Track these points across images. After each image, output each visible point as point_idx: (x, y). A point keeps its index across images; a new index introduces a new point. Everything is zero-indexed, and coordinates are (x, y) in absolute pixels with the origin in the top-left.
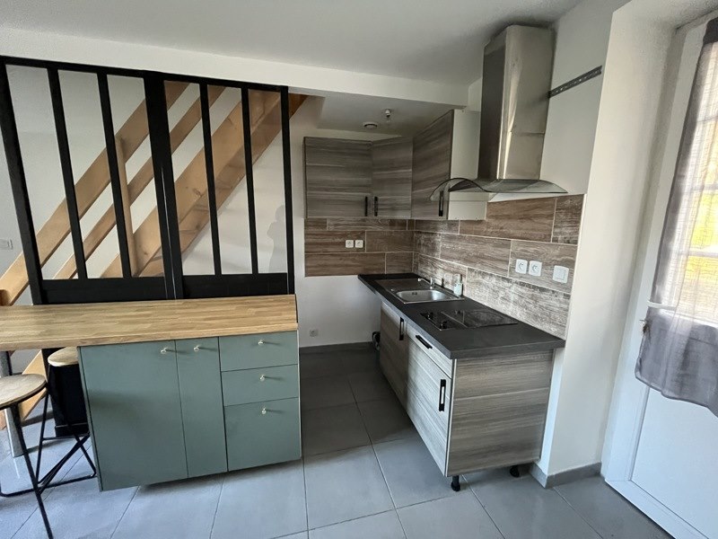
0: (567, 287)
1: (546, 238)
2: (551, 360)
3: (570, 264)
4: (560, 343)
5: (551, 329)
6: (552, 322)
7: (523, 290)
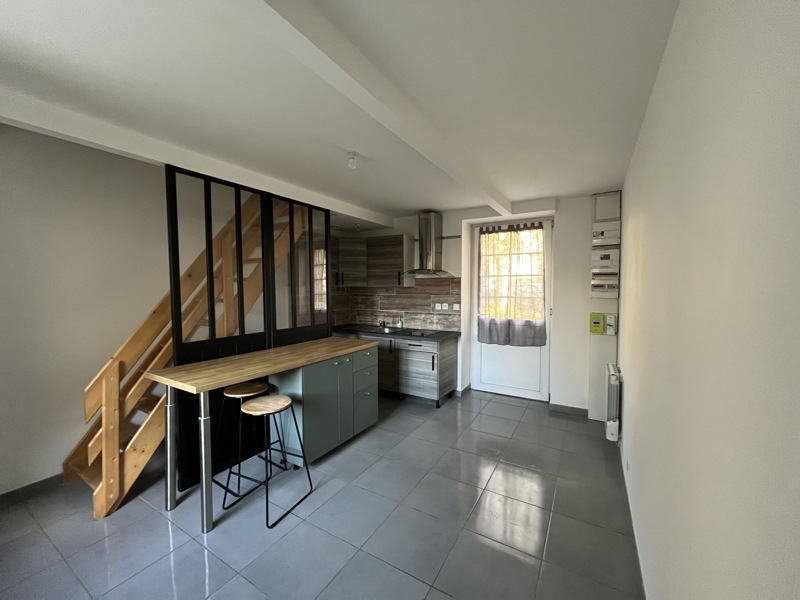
0: (460, 311)
1: (448, 293)
2: (457, 342)
3: (459, 303)
4: (459, 334)
5: (456, 330)
6: (455, 326)
7: (440, 317)
